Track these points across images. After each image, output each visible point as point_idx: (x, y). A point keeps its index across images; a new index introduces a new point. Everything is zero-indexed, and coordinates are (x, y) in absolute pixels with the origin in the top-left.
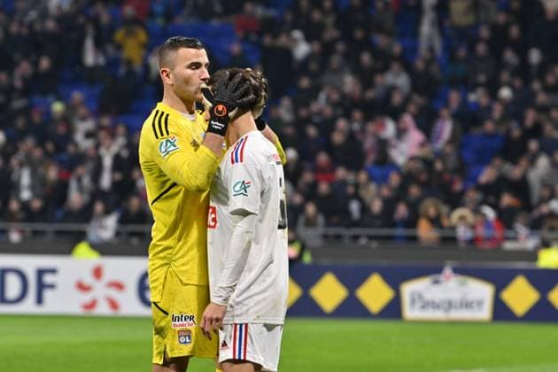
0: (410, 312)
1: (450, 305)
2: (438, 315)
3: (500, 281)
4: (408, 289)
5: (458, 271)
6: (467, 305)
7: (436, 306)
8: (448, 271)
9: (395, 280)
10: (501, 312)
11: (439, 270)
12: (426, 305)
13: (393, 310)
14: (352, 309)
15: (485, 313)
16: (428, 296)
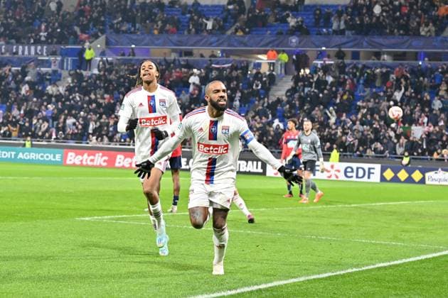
0: (427, 182)
1: (440, 180)
2: (437, 183)
4: (427, 175)
5: (442, 170)
7: (436, 180)
8: (440, 170)
9: (423, 172)
11: (437, 170)
12: (433, 180)
13: (422, 181)
14: (410, 180)
16: (433, 177)
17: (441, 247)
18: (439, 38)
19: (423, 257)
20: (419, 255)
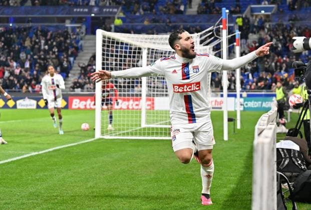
0: (18, 107)
1: (27, 105)
2: (25, 108)
3: (38, 100)
4: (18, 102)
5: (29, 98)
6: (30, 105)
7: (24, 106)
8: (27, 98)
9: (15, 100)
10: (38, 107)
11: (25, 98)
12: (22, 106)
13: (15, 107)
14: (6, 107)
15: (35, 107)
16: (22, 104)
17: (23, 152)
18: (23, 8)
19: (9, 160)
20: (7, 159)
